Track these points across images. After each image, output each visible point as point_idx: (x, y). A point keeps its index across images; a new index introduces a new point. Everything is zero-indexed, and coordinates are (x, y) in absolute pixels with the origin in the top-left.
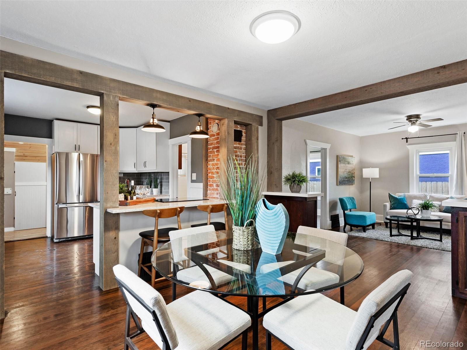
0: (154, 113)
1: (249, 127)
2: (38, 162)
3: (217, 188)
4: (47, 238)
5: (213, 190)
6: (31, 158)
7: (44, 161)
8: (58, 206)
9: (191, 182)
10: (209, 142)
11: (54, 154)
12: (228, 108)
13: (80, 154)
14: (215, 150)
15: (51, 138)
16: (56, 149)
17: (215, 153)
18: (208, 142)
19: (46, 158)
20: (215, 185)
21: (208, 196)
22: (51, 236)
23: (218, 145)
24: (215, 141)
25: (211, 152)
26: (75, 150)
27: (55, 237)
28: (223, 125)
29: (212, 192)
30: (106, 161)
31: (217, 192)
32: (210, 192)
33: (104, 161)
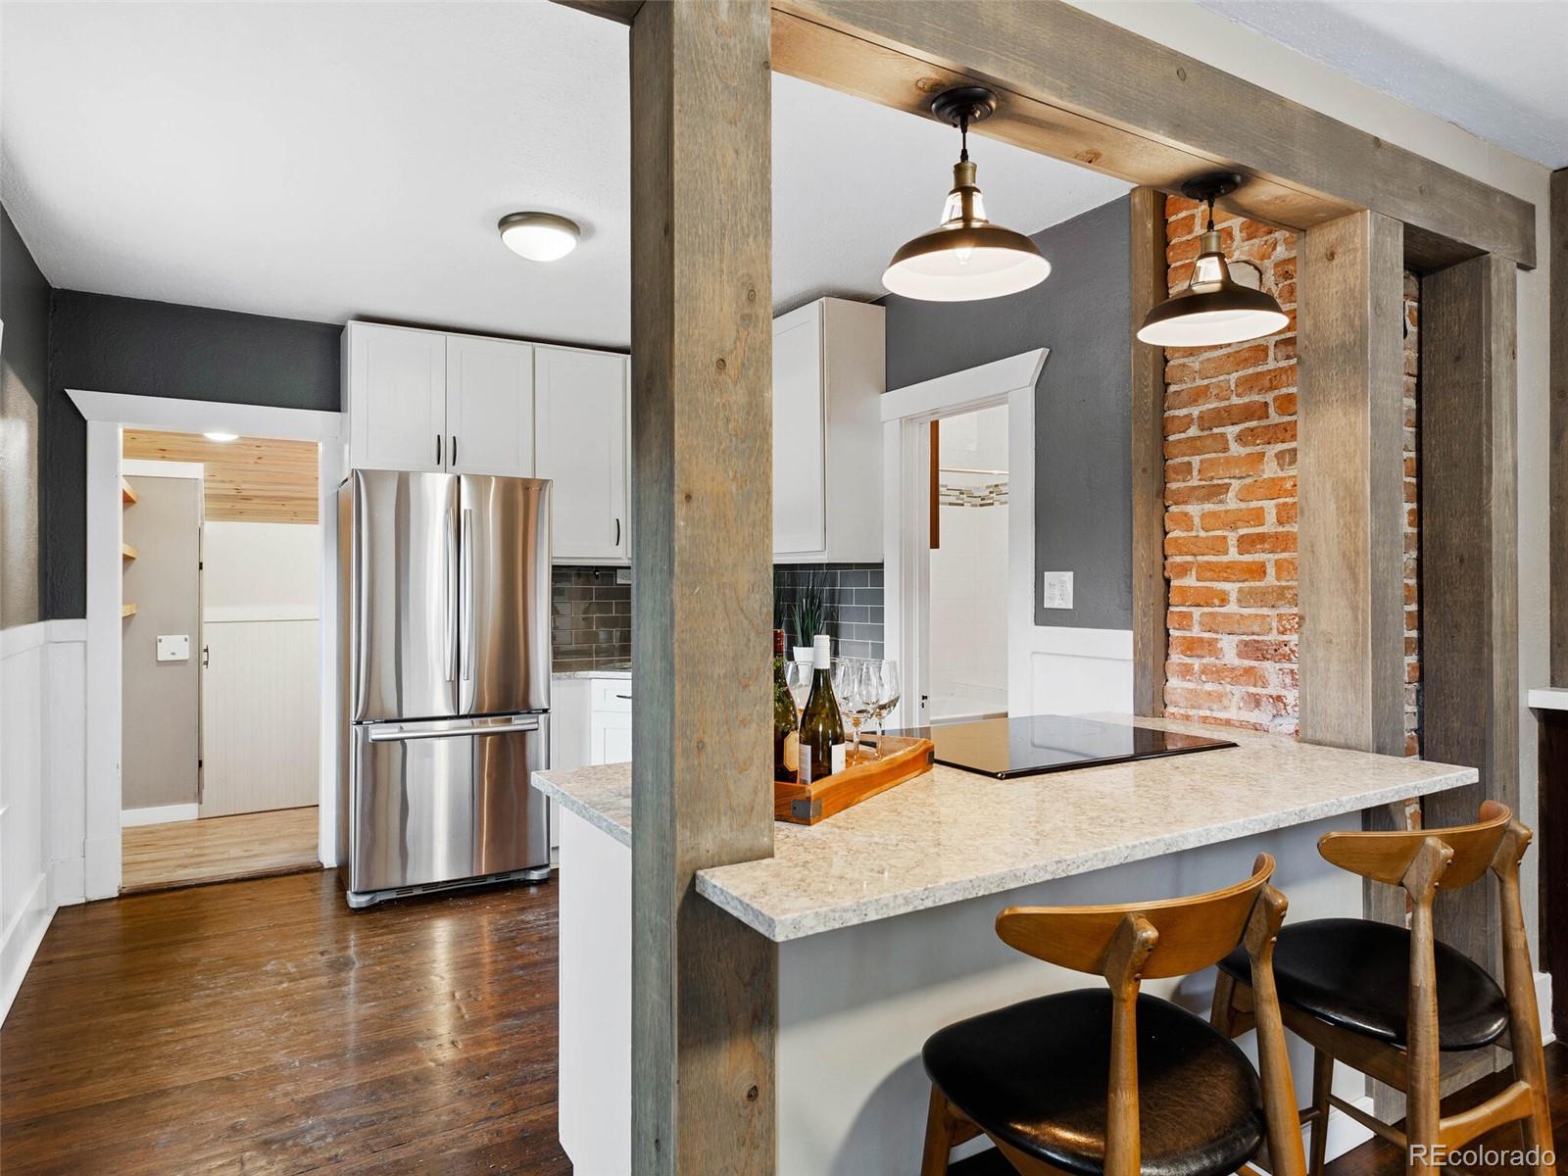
0: (964, 155)
1: (1457, 275)
2: (291, 521)
3: (1253, 663)
4: (318, 874)
5: (1218, 673)
6: (265, 507)
7: (312, 518)
8: (366, 732)
9: (1036, 624)
10: (1181, 381)
11: (346, 480)
12: (1377, 140)
13: (459, 478)
14: (1231, 431)
15: (338, 410)
16: (358, 458)
17: (1226, 449)
18: (1168, 385)
19: (317, 506)
20: (1228, 645)
21: (1171, 709)
22: (335, 866)
23: (1256, 398)
24: (1235, 375)
25: (1194, 446)
26: (439, 463)
27: (355, 884)
28: (1331, 256)
29: (1209, 687)
30: (688, 497)
31: (1252, 690)
32: (1191, 685)
33: (678, 497)
